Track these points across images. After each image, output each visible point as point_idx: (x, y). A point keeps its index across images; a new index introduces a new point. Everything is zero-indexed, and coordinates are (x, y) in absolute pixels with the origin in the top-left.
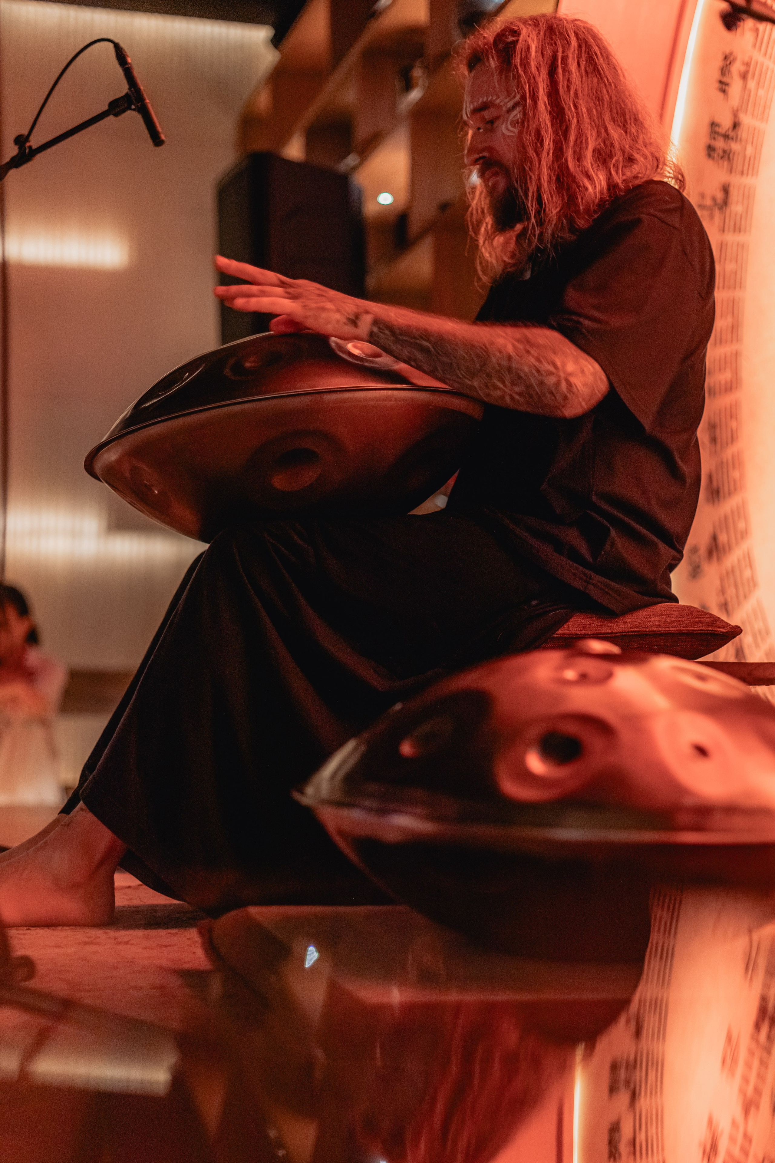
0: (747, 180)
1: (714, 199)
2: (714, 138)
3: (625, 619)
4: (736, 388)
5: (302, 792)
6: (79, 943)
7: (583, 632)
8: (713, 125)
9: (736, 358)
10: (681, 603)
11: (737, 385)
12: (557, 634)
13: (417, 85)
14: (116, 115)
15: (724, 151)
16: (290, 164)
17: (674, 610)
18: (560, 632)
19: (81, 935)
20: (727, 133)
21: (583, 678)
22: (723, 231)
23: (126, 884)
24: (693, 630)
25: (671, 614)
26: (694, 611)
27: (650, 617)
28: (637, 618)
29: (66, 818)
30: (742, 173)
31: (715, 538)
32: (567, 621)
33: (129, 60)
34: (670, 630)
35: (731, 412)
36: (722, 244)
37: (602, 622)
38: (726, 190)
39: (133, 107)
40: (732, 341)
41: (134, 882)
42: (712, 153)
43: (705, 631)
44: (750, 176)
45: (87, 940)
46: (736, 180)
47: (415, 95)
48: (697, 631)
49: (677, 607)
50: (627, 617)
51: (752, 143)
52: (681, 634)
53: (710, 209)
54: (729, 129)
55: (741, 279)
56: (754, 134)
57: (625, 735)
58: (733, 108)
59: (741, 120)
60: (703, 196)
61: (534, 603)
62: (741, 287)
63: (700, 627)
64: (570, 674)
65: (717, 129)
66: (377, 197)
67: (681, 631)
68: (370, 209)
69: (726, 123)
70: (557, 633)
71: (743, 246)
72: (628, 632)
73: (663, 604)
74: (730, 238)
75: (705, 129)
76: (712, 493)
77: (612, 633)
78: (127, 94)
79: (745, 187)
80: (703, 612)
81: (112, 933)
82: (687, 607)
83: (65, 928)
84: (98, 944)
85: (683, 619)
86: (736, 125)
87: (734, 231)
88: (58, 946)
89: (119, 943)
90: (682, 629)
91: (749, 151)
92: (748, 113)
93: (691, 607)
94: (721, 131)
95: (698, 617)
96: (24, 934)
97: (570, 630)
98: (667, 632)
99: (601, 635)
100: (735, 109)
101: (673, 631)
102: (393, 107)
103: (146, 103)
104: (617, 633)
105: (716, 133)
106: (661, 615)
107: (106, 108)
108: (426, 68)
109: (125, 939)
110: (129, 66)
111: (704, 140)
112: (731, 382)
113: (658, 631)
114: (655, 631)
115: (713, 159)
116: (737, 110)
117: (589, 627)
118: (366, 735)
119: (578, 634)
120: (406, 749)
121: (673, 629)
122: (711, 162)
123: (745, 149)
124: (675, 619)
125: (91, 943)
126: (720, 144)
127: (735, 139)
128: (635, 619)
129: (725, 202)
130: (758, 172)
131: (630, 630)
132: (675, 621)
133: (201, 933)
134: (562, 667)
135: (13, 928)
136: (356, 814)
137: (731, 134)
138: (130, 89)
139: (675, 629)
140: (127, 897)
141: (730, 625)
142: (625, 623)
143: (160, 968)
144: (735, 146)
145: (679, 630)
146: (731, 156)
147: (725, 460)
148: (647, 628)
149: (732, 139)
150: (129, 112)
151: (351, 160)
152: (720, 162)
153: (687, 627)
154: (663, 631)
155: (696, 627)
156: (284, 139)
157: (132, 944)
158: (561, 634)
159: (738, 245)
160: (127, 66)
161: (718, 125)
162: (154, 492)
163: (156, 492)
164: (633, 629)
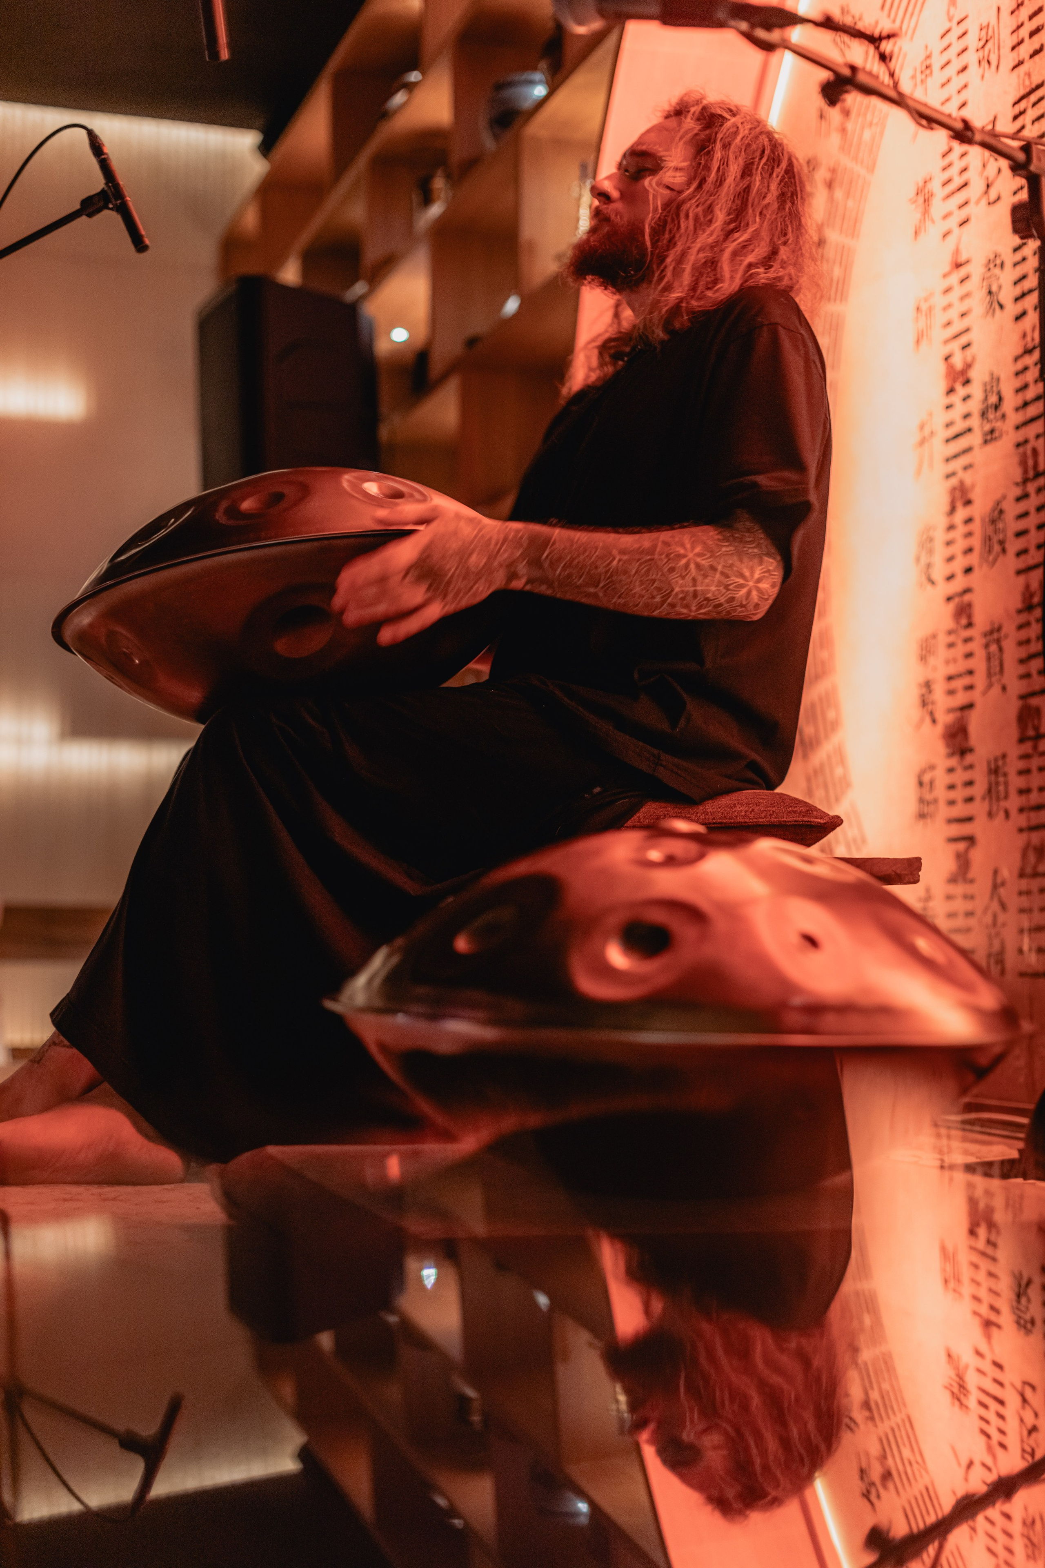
14: (90, 215)
16: (285, 289)
17: (762, 798)
21: (671, 859)
24: (786, 821)
27: (735, 806)
28: (719, 808)
32: (638, 810)
33: (106, 150)
34: (758, 822)
39: (111, 206)
43: (800, 822)
45: (68, 1196)
47: (436, 210)
48: (790, 822)
51: (841, 264)
52: (772, 825)
57: (721, 922)
61: (598, 792)
63: (793, 817)
64: (656, 855)
66: (390, 333)
68: (382, 348)
73: (750, 791)
78: (103, 190)
84: (78, 1200)
85: (774, 809)
89: (105, 1200)
90: (772, 820)
93: (782, 794)
95: (791, 806)
98: (755, 823)
101: (762, 822)
103: (127, 201)
106: (748, 804)
107: (78, 206)
110: (105, 156)
113: (744, 823)
114: (742, 822)
120: (462, 944)
121: (762, 820)
124: (764, 808)
125: (71, 1200)
128: (717, 808)
131: (711, 821)
132: (764, 810)
134: (643, 847)
136: (401, 1021)
138: (106, 184)
139: (764, 820)
141: (829, 815)
142: (706, 814)
145: (769, 821)
148: (732, 819)
151: (360, 288)
154: (751, 822)
156: (278, 262)
160: (103, 157)
162: (135, 662)
163: (137, 662)
164: (715, 820)
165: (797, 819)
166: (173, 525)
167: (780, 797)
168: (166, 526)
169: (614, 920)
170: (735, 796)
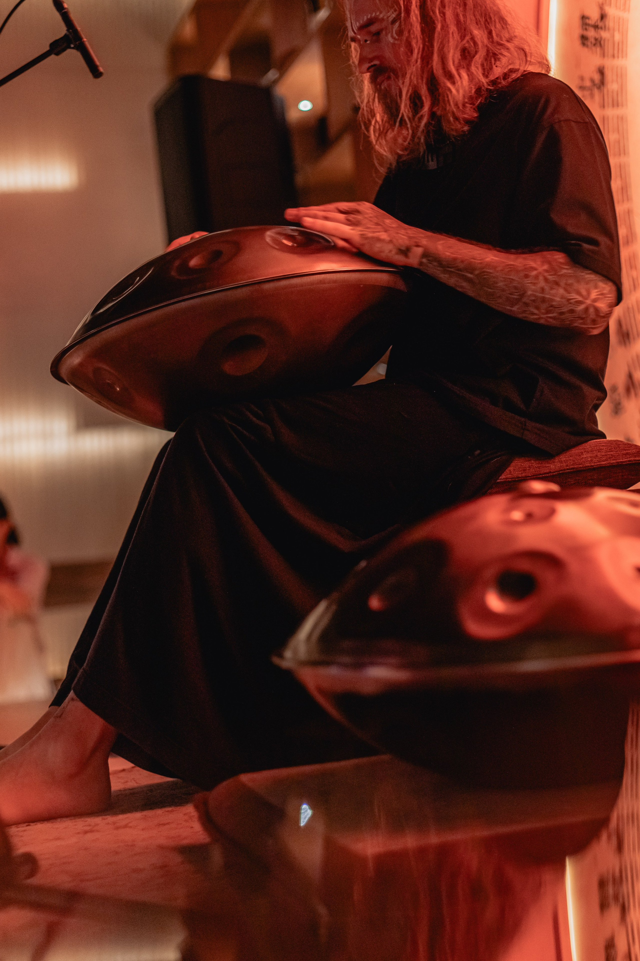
0: (619, 62)
1: (592, 81)
2: (586, 29)
3: (560, 459)
4: (632, 241)
5: (281, 656)
6: (79, 833)
7: (524, 475)
8: (584, 18)
9: (629, 215)
10: (609, 438)
11: (632, 239)
12: (501, 479)
13: (324, 6)
14: (57, 54)
15: (596, 39)
16: (217, 83)
17: (603, 445)
18: (503, 477)
19: (80, 824)
20: (596, 24)
21: (529, 517)
22: (604, 107)
23: (120, 768)
24: (622, 462)
25: (601, 449)
26: (620, 444)
27: (582, 454)
28: (571, 457)
29: (58, 710)
30: (613, 56)
31: (630, 376)
33: (66, 5)
34: (601, 464)
35: (630, 263)
36: (604, 118)
37: (540, 464)
38: (601, 71)
39: (72, 46)
40: (623, 201)
41: (128, 765)
42: (586, 42)
43: (633, 461)
44: (620, 58)
45: (88, 828)
46: (608, 63)
47: (322, 14)
48: (626, 462)
49: (605, 443)
50: (562, 456)
51: (619, 31)
52: (612, 466)
53: (590, 89)
54: (597, 20)
55: (624, 147)
56: (619, 23)
57: (573, 566)
58: (598, 2)
59: (607, 12)
60: (582, 79)
61: (478, 452)
62: (625, 154)
63: (627, 458)
64: (517, 515)
65: (587, 21)
66: (297, 106)
67: (611, 463)
68: (292, 116)
69: (594, 15)
70: (500, 478)
71: (622, 118)
72: (565, 470)
73: (593, 441)
74: (610, 112)
75: (577, 22)
76: (623, 336)
77: (550, 472)
78: (65, 35)
79: (617, 68)
80: (629, 444)
81: (110, 819)
82: (614, 441)
83: (64, 819)
84: (98, 831)
85: (612, 453)
86: (603, 17)
87: (613, 106)
88: (58, 839)
89: (117, 828)
90: (612, 462)
91: (617, 37)
92: (612, 5)
93: (617, 440)
94: (591, 22)
95: (625, 450)
96: (24, 831)
97: (512, 474)
98: (599, 466)
99: (541, 476)
100: (601, 3)
101: (604, 464)
102: (304, 24)
103: (84, 41)
104: (554, 472)
105: (587, 24)
106: (592, 451)
107: (48, 48)
109: (124, 823)
110: (66, 10)
111: (577, 31)
112: (627, 236)
113: (591, 466)
114: (589, 466)
115: (587, 46)
116: (603, 4)
117: (529, 470)
118: (335, 595)
119: (519, 477)
120: (375, 603)
121: (604, 463)
122: (585, 50)
123: (613, 36)
124: (604, 453)
125: (91, 831)
126: (591, 33)
127: (604, 28)
128: (569, 457)
129: (602, 82)
130: (626, 54)
131: (565, 468)
132: (605, 455)
133: (196, 807)
134: (508, 510)
135: (13, 826)
136: (334, 671)
137: (600, 24)
138: (68, 30)
139: (605, 462)
140: (122, 781)
142: (561, 462)
143: (161, 847)
144: (604, 34)
145: (609, 463)
146: (602, 42)
147: (630, 306)
148: (581, 465)
149: (601, 28)
150: (69, 51)
151: (272, 75)
152: (594, 48)
153: (616, 460)
155: (624, 459)
156: (210, 62)
157: (131, 827)
158: (504, 479)
159: (618, 117)
160: (64, 11)
161: (588, 18)
162: (116, 389)
163: (118, 389)
164: (568, 466)
165: (631, 459)
166: (139, 282)
167: (616, 444)
168: (132, 284)
169: (490, 573)
170: (581, 447)
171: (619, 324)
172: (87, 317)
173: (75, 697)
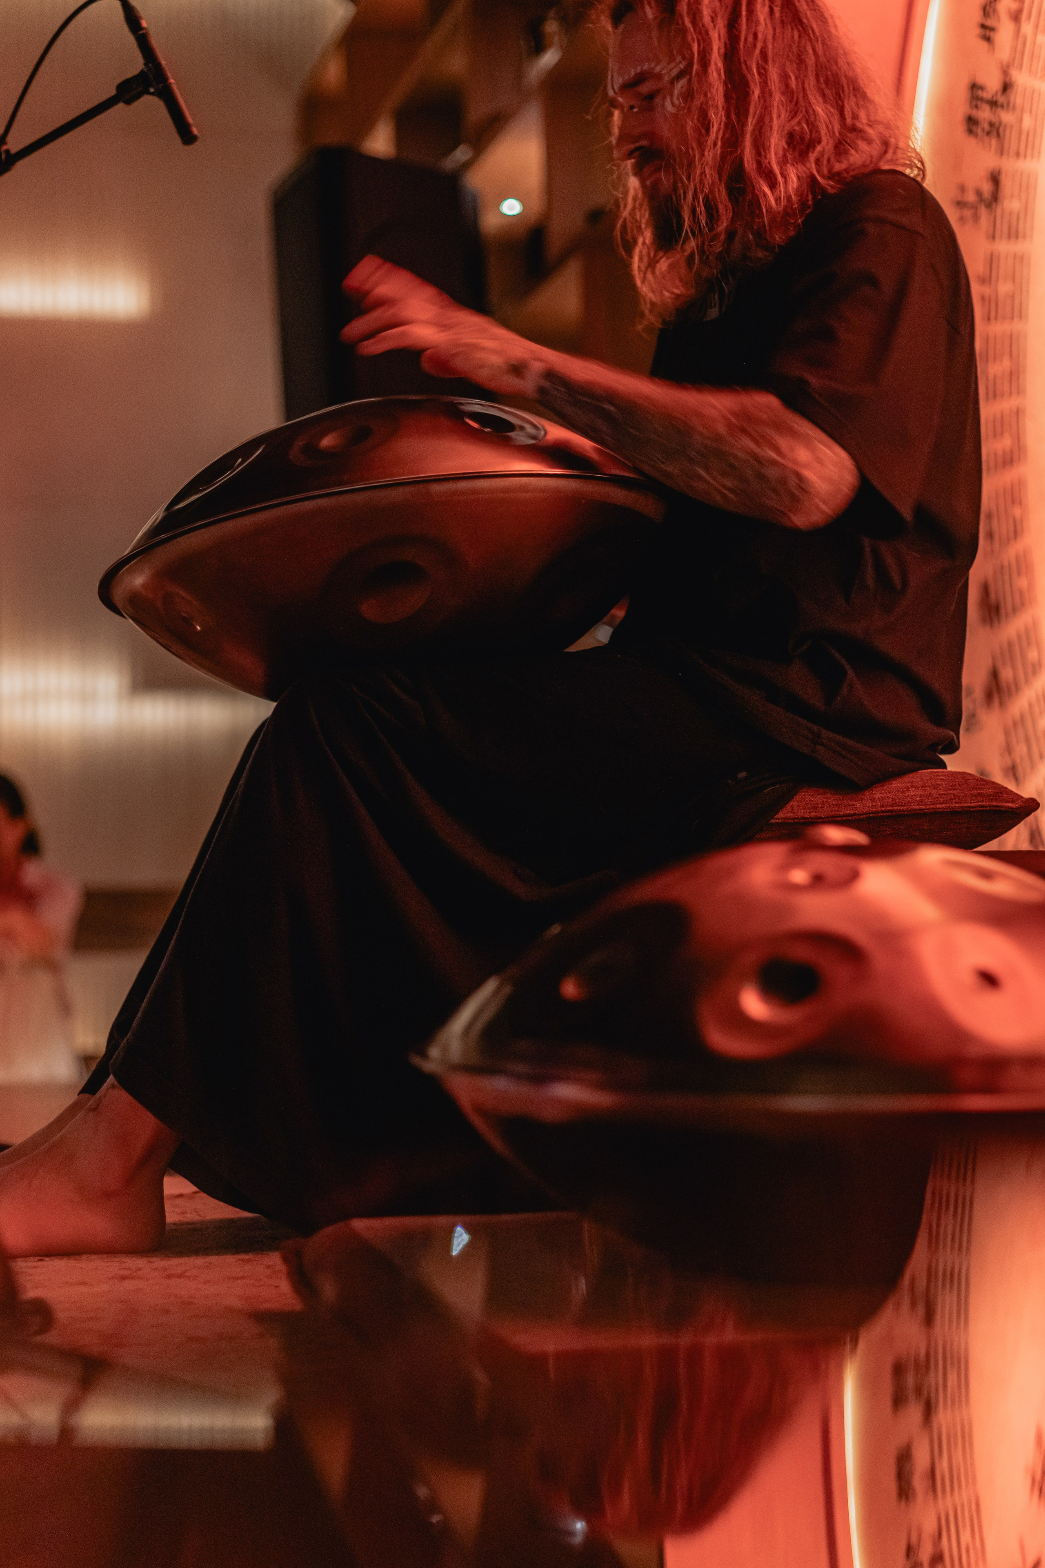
0: (1025, 165)
1: (979, 193)
2: (976, 107)
3: (872, 794)
4: (1019, 459)
6: (112, 1278)
7: (813, 814)
8: (974, 87)
9: (1018, 418)
10: (951, 768)
11: (1019, 456)
12: (777, 819)
13: (551, 45)
14: (128, 102)
15: (991, 125)
16: (374, 161)
17: (941, 779)
18: (781, 815)
19: (115, 1265)
20: (994, 99)
21: (819, 880)
22: (994, 237)
23: (177, 1192)
24: (970, 807)
25: (938, 785)
26: (969, 780)
27: (908, 790)
28: (889, 793)
29: (92, 1100)
30: (1018, 155)
31: (995, 674)
33: (144, 24)
34: (937, 808)
35: (1012, 495)
36: (992, 256)
37: (840, 800)
38: (995, 179)
39: (152, 90)
40: (1011, 394)
41: (188, 1187)
42: (974, 128)
43: (987, 807)
44: (1028, 159)
45: (126, 1273)
46: (1009, 165)
47: (549, 58)
48: (975, 807)
49: (945, 775)
50: (876, 791)
51: (1030, 112)
52: (954, 813)
53: (974, 207)
54: (997, 93)
55: (1021, 305)
56: (1032, 99)
57: (880, 960)
58: (1001, 63)
59: (1013, 79)
60: (962, 189)
61: (742, 775)
62: (1020, 317)
63: (979, 802)
64: (799, 876)
65: (980, 93)
66: (498, 207)
67: (952, 808)
68: (489, 223)
69: (992, 83)
70: (776, 817)
71: (1022, 258)
72: (878, 812)
73: (926, 771)
74: (1003, 247)
75: (962, 93)
76: (990, 611)
77: (855, 814)
78: (142, 72)
79: (1022, 174)
80: (983, 780)
81: (159, 1263)
82: (960, 774)
83: (93, 1257)
84: (140, 1278)
85: (955, 792)
86: (1006, 87)
87: (1009, 237)
88: (83, 1283)
89: (169, 1277)
90: (954, 805)
91: (1027, 122)
92: (1024, 68)
93: (965, 773)
94: (987, 95)
95: (976, 788)
96: (35, 1267)
97: (795, 813)
98: (932, 810)
99: (840, 819)
100: (1005, 63)
101: (941, 809)
102: (519, 76)
103: (170, 83)
104: (861, 815)
105: (978, 98)
106: (924, 787)
107: (114, 92)
108: (563, 20)
109: (180, 1270)
110: (144, 31)
111: (962, 109)
112: (1012, 451)
113: (919, 810)
114: (916, 810)
115: (976, 136)
116: (1008, 66)
117: (822, 808)
118: (512, 971)
119: (806, 818)
120: (570, 989)
121: (940, 806)
122: (972, 141)
123: (1021, 121)
124: (943, 791)
125: (130, 1278)
126: (985, 114)
127: (1007, 106)
128: (886, 794)
129: (995, 197)
130: (1039, 152)
131: (879, 809)
132: (944, 794)
133: (285, 1259)
134: (786, 867)
135: (19, 1260)
136: (501, 1084)
137: (1001, 99)
138: (145, 64)
139: (944, 806)
140: (179, 1211)
141: (1022, 797)
142: (873, 800)
143: (230, 1310)
144: (1006, 117)
145: (949, 807)
146: (1001, 130)
147: (1006, 563)
148: (904, 806)
149: (1002, 106)
150: (146, 98)
151: (462, 154)
152: (986, 139)
153: (961, 803)
154: (927, 809)
155: (974, 803)
156: (366, 127)
157: (189, 1277)
158: (782, 818)
159: (1015, 256)
160: (141, 32)
161: (982, 88)
162: (196, 628)
163: (199, 628)
164: (884, 807)
165: (984, 803)
166: (241, 465)
167: (963, 778)
168: (232, 468)
169: (750, 959)
170: (907, 779)
171: (985, 590)
172: (158, 514)
173: (116, 1083)
